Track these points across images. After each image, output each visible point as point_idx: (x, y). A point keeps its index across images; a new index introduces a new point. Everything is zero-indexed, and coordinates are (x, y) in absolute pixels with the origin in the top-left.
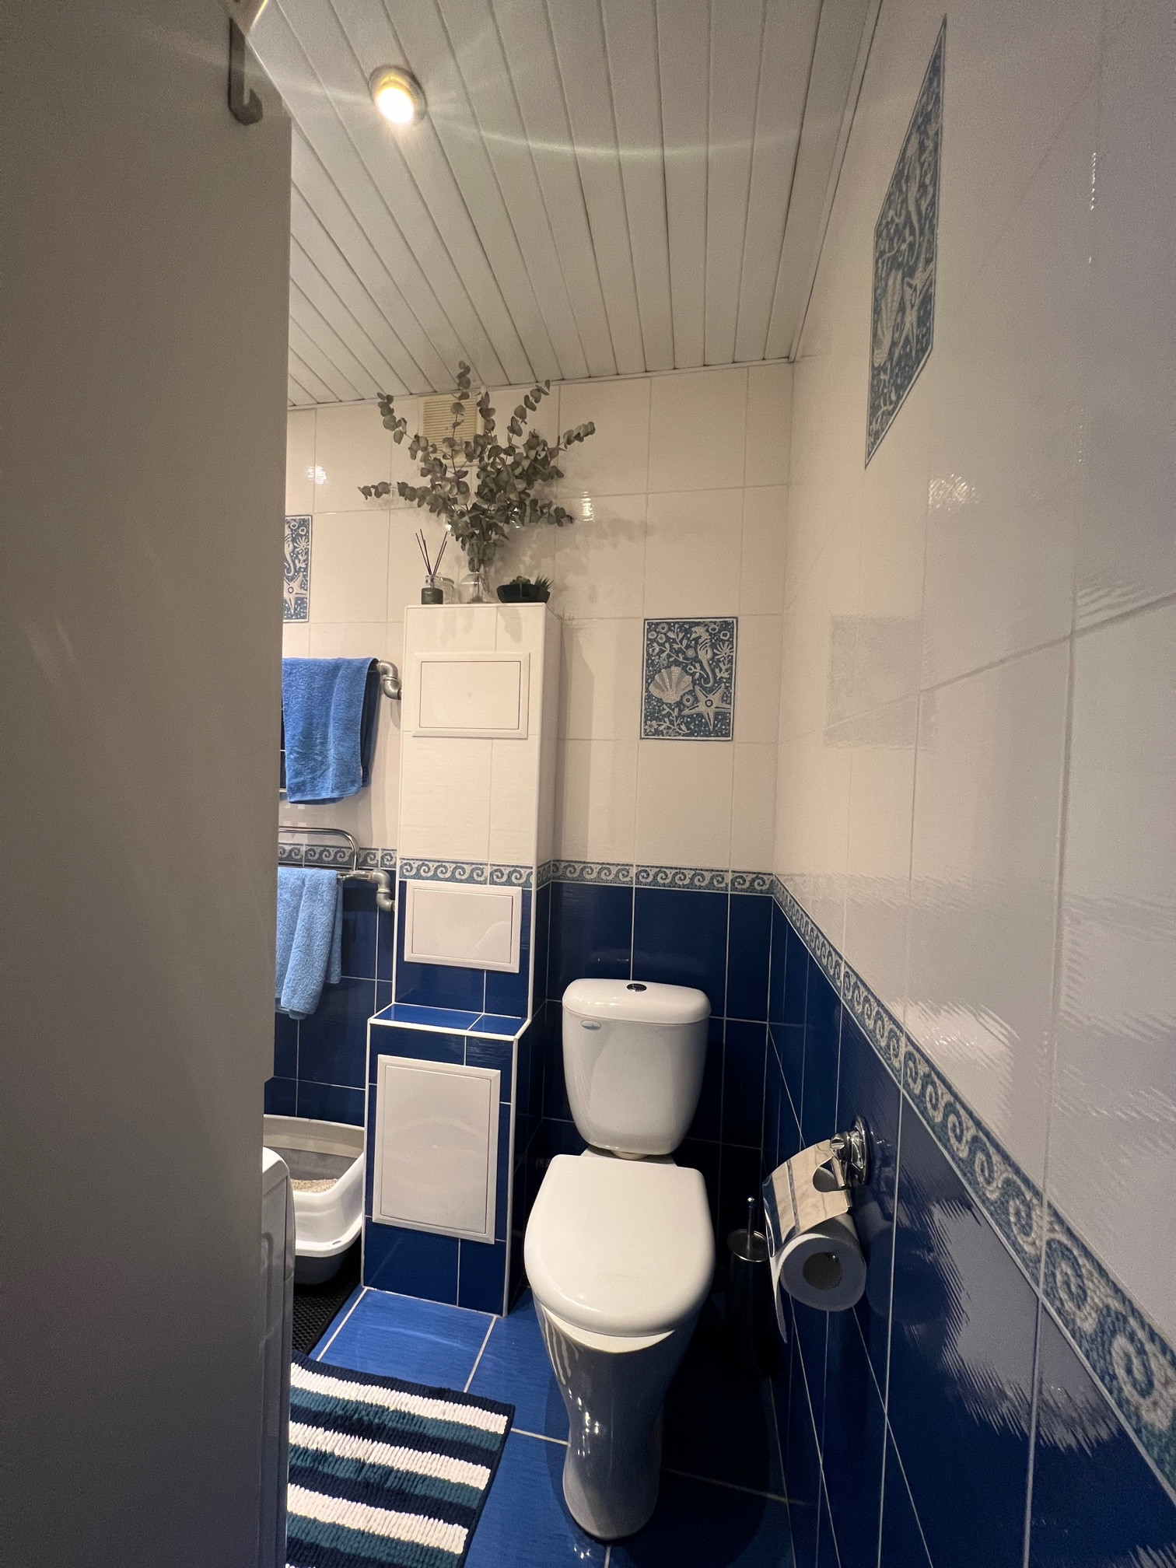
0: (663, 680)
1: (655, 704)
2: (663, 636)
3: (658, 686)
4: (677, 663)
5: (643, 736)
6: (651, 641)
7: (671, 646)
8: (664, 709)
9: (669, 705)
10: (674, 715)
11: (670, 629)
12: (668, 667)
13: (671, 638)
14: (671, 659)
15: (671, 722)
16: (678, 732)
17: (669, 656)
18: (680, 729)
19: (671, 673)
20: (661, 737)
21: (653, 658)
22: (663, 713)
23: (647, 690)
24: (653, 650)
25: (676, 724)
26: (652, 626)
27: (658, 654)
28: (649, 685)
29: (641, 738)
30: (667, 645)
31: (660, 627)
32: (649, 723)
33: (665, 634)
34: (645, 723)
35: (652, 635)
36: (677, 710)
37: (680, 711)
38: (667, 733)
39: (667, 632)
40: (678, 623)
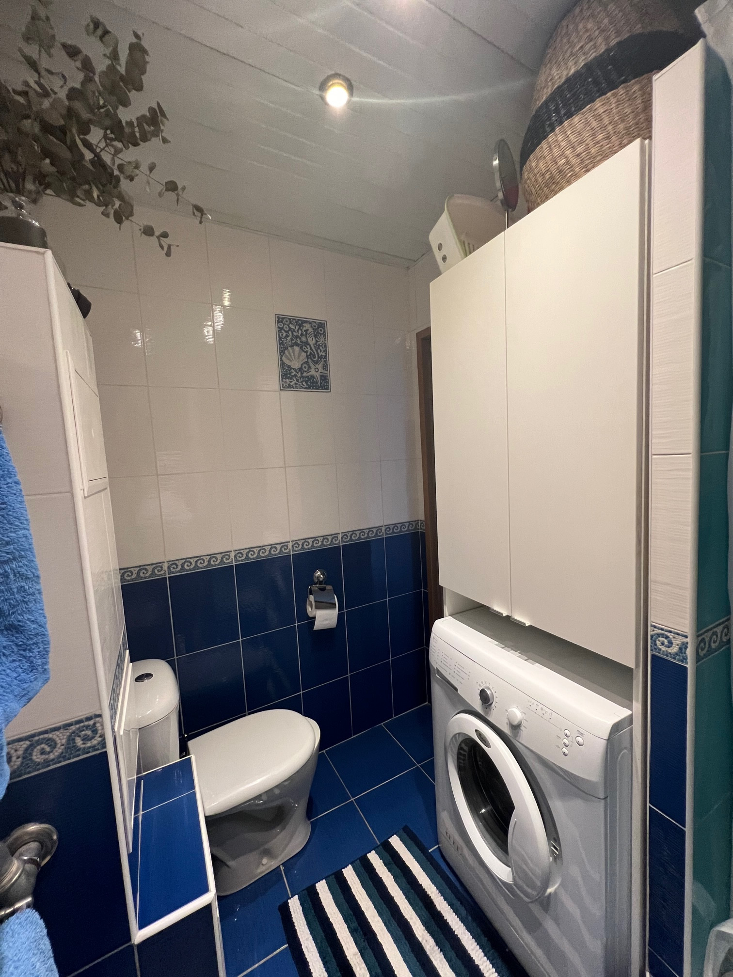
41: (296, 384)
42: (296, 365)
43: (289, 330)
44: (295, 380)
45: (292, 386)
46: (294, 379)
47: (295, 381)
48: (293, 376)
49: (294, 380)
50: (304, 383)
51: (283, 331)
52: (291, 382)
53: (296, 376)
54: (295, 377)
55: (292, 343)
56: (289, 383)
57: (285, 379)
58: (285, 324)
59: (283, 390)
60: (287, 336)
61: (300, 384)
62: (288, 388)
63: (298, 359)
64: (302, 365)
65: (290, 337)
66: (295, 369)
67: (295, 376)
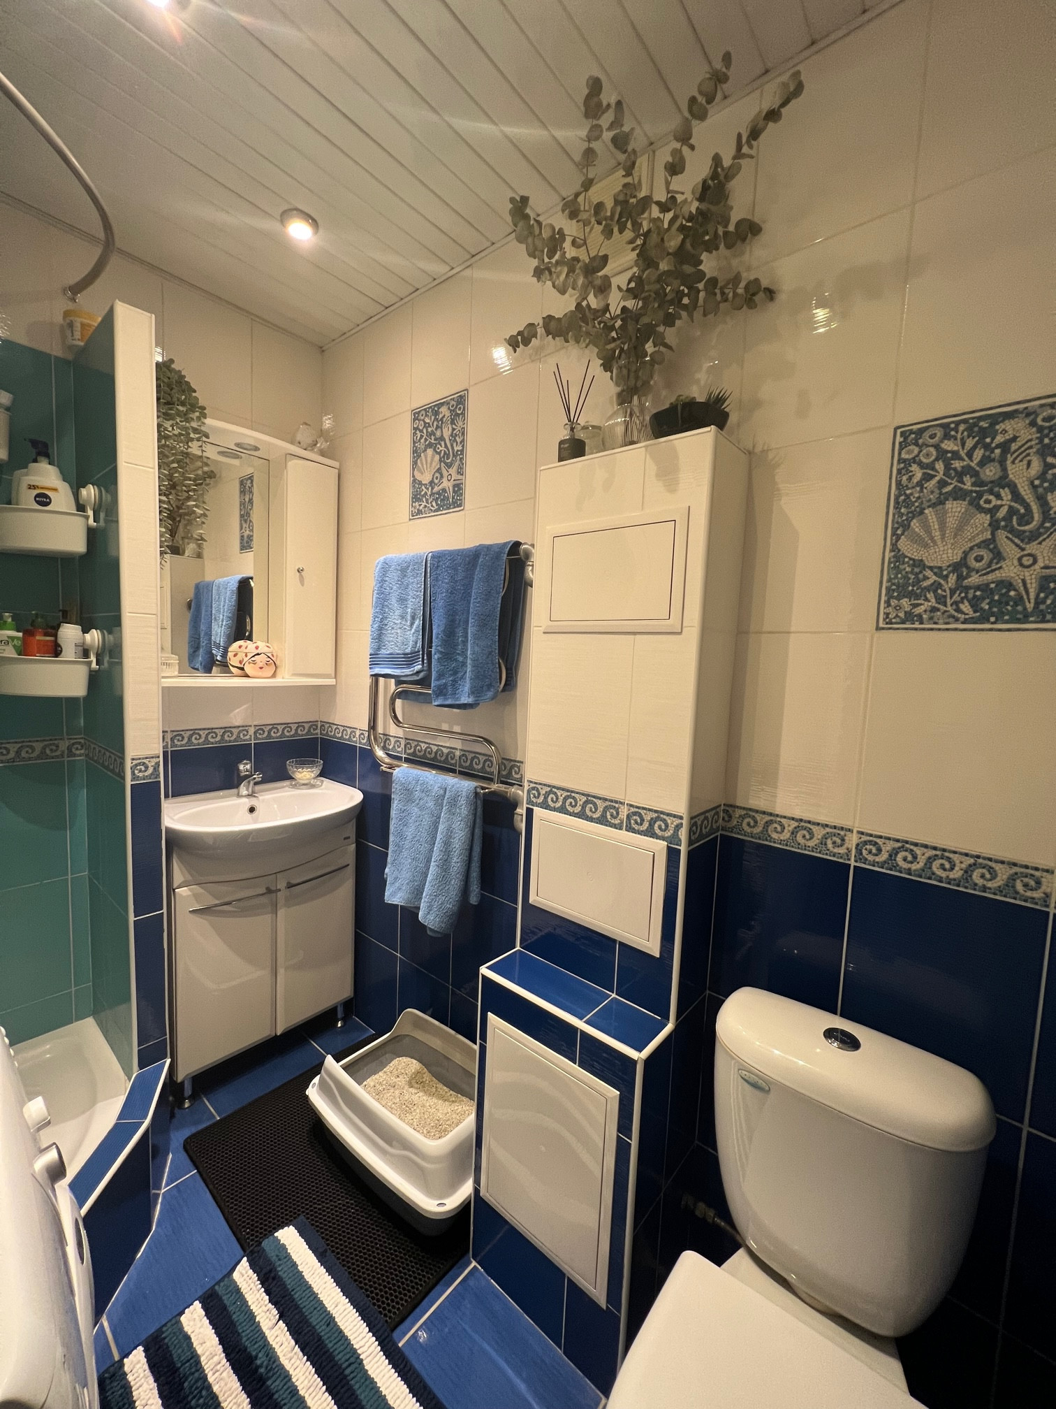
0: (926, 527)
1: (908, 569)
2: (932, 450)
3: (917, 540)
4: (958, 495)
5: (881, 625)
6: (905, 465)
7: (948, 467)
8: (926, 578)
9: (938, 571)
10: (946, 587)
11: (947, 436)
12: (941, 502)
13: (948, 452)
14: (949, 488)
15: (941, 600)
16: (953, 617)
17: (942, 484)
18: (958, 610)
19: (946, 512)
20: (917, 625)
21: (908, 492)
22: (925, 584)
23: (894, 548)
24: (910, 479)
25: (949, 602)
26: (909, 436)
27: (920, 484)
28: (898, 538)
29: (878, 628)
30: (940, 466)
31: (926, 435)
32: (894, 602)
33: (937, 447)
34: (888, 604)
35: (908, 452)
36: (953, 578)
37: (960, 578)
38: (931, 618)
39: (942, 441)
40: (965, 421)
41: (934, 609)
42: (944, 554)
43: (937, 459)
44: (933, 600)
45: (920, 616)
46: (930, 596)
47: (933, 602)
48: (928, 589)
49: (927, 600)
50: (965, 607)
51: (914, 467)
52: (916, 605)
53: (940, 586)
54: (935, 592)
55: (941, 494)
56: (907, 609)
57: (898, 598)
58: (927, 446)
59: (883, 629)
60: (928, 478)
61: (949, 608)
62: (903, 622)
63: (956, 535)
64: (966, 554)
65: (937, 478)
66: (940, 568)
67: (936, 587)
